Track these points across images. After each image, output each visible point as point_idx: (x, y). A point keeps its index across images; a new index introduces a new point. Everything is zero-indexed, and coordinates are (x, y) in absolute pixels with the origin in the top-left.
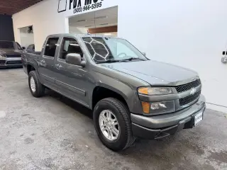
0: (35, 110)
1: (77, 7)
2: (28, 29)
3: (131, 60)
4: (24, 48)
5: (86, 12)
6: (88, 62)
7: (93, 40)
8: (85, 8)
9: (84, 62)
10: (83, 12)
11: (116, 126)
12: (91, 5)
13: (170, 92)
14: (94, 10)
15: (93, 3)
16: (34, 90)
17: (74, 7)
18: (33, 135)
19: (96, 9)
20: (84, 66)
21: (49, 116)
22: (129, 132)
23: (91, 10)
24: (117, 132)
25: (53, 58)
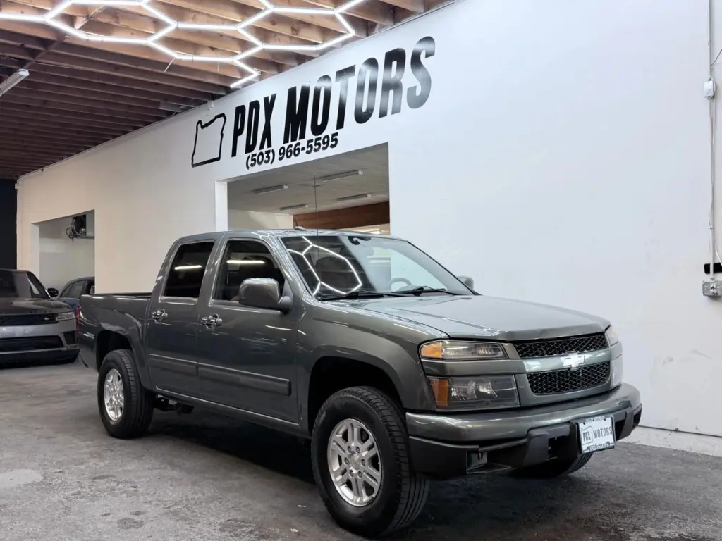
0: (130, 467)
1: (257, 151)
2: (70, 224)
3: (418, 292)
4: (53, 292)
5: (287, 162)
6: (297, 299)
7: (312, 245)
8: (284, 153)
9: (286, 299)
10: (277, 164)
11: (374, 462)
12: (303, 143)
13: (500, 354)
14: (314, 156)
15: (309, 134)
16: (113, 415)
17: (249, 148)
18: (137, 514)
19: (322, 154)
20: (285, 310)
21: (173, 478)
22: (405, 467)
23: (303, 157)
24: (376, 478)
25: (191, 301)
